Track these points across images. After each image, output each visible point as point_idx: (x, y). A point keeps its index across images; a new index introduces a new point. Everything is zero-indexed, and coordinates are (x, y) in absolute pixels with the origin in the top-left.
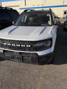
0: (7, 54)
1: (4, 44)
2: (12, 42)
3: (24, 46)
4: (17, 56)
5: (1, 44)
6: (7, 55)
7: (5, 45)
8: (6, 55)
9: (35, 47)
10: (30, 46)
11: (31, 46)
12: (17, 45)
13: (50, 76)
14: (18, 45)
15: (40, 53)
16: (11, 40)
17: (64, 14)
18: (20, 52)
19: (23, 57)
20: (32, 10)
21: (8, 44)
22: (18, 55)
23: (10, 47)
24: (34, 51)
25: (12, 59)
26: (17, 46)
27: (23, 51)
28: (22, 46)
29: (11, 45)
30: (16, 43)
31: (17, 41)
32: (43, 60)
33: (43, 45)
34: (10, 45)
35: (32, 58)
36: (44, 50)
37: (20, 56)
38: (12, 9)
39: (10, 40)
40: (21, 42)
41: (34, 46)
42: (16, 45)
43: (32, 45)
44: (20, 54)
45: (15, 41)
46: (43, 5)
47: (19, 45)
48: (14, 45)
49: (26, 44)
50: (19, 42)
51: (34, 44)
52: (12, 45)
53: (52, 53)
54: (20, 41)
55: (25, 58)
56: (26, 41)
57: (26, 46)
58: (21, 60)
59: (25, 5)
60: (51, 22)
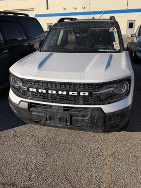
0: (37, 112)
1: (31, 89)
2: (49, 85)
3: (76, 94)
4: (59, 116)
5: (24, 91)
6: (37, 114)
7: (32, 92)
8: (35, 113)
9: (98, 96)
10: (87, 94)
11: (90, 94)
12: (60, 93)
13: (124, 154)
14: (63, 91)
15: (108, 109)
16: (47, 82)
17: (129, 28)
18: (64, 107)
19: (71, 116)
20: (72, 19)
21: (40, 91)
22: (62, 113)
23: (45, 97)
24: (94, 105)
25: (47, 121)
26: (59, 95)
27: (72, 104)
28: (71, 93)
29: (47, 91)
30: (58, 88)
31: (61, 84)
32: (112, 122)
33: (113, 90)
34: (44, 91)
35: (92, 118)
36: (116, 101)
37: (66, 115)
38: (28, 15)
39: (43, 82)
40: (68, 87)
41: (96, 94)
42: (57, 92)
43: (91, 91)
44: (64, 110)
45: (56, 83)
46: (85, 8)
47: (65, 93)
48: (54, 92)
49: (79, 91)
50: (65, 86)
51: (97, 90)
52: (50, 92)
53: (130, 108)
54: (68, 83)
55: (75, 118)
56: (80, 84)
57: (79, 93)
58: (67, 123)
59: (48, 9)
60: (120, 45)
